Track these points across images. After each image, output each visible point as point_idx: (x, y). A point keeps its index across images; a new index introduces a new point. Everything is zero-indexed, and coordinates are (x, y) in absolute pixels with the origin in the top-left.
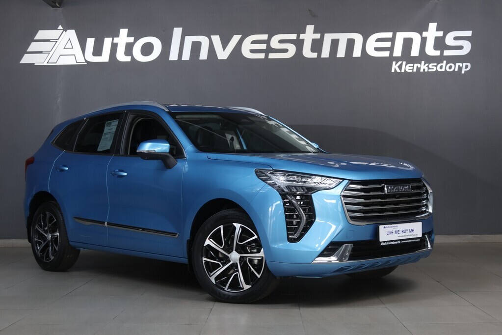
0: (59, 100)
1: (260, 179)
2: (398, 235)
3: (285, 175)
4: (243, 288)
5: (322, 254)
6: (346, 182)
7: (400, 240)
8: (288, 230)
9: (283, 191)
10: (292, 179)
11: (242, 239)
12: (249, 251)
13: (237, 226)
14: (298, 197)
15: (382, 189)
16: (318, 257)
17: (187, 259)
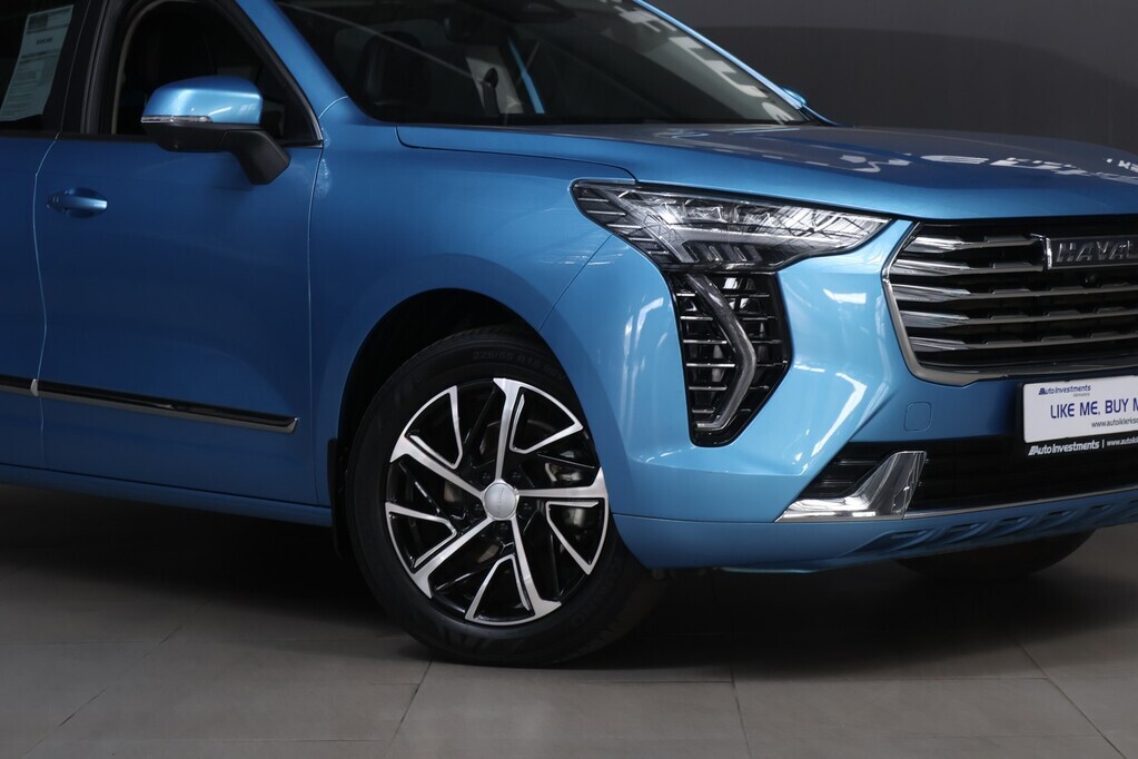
1: (591, 217)
2: (1091, 418)
3: (680, 202)
4: (532, 612)
5: (814, 489)
6: (900, 227)
7: (1097, 438)
8: (693, 400)
9: (673, 259)
10: (705, 217)
11: (525, 434)
12: (553, 479)
13: (509, 387)
14: (731, 284)
15: (1036, 254)
16: (801, 496)
17: (329, 511)
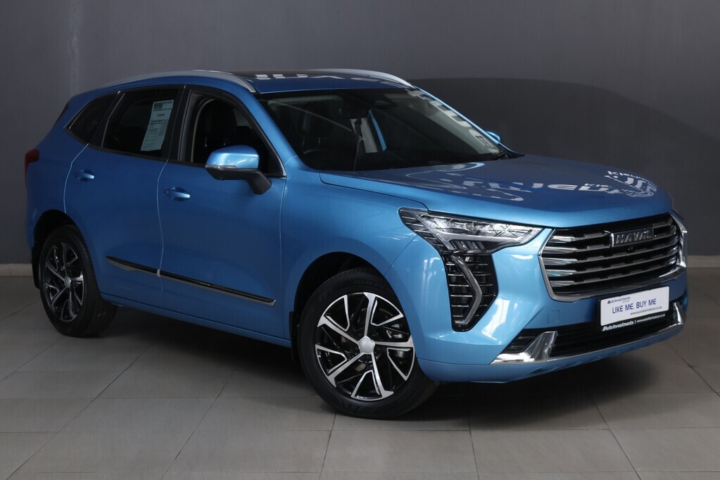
0: (75, 39)
1: (408, 226)
2: (630, 311)
3: (448, 220)
4: (381, 396)
5: (508, 349)
6: (547, 231)
7: (633, 320)
8: (454, 311)
9: (445, 248)
10: (458, 227)
11: (378, 317)
12: (390, 337)
13: (371, 297)
14: (467, 259)
15: (607, 240)
16: (501, 353)
17: (290, 342)
